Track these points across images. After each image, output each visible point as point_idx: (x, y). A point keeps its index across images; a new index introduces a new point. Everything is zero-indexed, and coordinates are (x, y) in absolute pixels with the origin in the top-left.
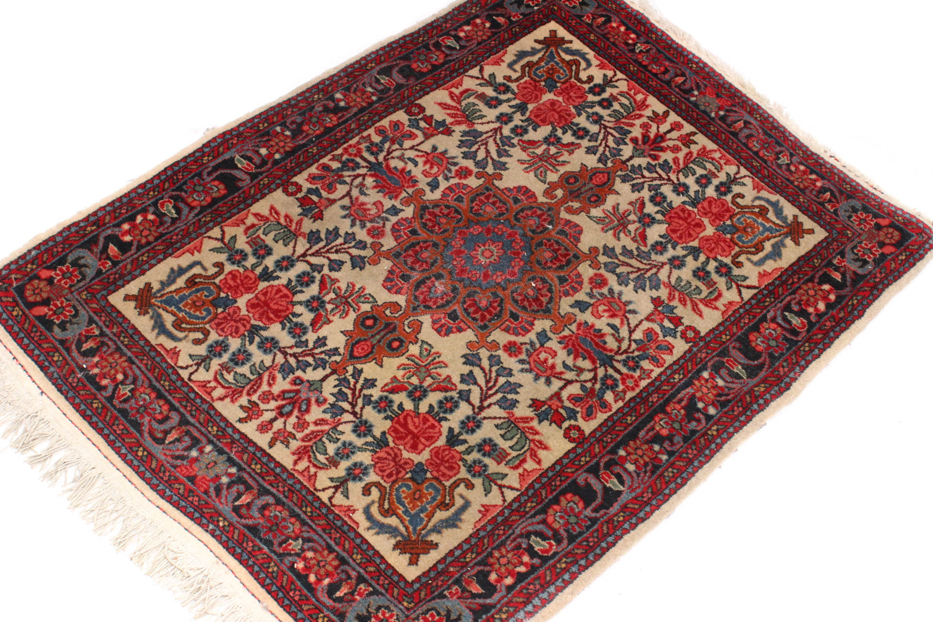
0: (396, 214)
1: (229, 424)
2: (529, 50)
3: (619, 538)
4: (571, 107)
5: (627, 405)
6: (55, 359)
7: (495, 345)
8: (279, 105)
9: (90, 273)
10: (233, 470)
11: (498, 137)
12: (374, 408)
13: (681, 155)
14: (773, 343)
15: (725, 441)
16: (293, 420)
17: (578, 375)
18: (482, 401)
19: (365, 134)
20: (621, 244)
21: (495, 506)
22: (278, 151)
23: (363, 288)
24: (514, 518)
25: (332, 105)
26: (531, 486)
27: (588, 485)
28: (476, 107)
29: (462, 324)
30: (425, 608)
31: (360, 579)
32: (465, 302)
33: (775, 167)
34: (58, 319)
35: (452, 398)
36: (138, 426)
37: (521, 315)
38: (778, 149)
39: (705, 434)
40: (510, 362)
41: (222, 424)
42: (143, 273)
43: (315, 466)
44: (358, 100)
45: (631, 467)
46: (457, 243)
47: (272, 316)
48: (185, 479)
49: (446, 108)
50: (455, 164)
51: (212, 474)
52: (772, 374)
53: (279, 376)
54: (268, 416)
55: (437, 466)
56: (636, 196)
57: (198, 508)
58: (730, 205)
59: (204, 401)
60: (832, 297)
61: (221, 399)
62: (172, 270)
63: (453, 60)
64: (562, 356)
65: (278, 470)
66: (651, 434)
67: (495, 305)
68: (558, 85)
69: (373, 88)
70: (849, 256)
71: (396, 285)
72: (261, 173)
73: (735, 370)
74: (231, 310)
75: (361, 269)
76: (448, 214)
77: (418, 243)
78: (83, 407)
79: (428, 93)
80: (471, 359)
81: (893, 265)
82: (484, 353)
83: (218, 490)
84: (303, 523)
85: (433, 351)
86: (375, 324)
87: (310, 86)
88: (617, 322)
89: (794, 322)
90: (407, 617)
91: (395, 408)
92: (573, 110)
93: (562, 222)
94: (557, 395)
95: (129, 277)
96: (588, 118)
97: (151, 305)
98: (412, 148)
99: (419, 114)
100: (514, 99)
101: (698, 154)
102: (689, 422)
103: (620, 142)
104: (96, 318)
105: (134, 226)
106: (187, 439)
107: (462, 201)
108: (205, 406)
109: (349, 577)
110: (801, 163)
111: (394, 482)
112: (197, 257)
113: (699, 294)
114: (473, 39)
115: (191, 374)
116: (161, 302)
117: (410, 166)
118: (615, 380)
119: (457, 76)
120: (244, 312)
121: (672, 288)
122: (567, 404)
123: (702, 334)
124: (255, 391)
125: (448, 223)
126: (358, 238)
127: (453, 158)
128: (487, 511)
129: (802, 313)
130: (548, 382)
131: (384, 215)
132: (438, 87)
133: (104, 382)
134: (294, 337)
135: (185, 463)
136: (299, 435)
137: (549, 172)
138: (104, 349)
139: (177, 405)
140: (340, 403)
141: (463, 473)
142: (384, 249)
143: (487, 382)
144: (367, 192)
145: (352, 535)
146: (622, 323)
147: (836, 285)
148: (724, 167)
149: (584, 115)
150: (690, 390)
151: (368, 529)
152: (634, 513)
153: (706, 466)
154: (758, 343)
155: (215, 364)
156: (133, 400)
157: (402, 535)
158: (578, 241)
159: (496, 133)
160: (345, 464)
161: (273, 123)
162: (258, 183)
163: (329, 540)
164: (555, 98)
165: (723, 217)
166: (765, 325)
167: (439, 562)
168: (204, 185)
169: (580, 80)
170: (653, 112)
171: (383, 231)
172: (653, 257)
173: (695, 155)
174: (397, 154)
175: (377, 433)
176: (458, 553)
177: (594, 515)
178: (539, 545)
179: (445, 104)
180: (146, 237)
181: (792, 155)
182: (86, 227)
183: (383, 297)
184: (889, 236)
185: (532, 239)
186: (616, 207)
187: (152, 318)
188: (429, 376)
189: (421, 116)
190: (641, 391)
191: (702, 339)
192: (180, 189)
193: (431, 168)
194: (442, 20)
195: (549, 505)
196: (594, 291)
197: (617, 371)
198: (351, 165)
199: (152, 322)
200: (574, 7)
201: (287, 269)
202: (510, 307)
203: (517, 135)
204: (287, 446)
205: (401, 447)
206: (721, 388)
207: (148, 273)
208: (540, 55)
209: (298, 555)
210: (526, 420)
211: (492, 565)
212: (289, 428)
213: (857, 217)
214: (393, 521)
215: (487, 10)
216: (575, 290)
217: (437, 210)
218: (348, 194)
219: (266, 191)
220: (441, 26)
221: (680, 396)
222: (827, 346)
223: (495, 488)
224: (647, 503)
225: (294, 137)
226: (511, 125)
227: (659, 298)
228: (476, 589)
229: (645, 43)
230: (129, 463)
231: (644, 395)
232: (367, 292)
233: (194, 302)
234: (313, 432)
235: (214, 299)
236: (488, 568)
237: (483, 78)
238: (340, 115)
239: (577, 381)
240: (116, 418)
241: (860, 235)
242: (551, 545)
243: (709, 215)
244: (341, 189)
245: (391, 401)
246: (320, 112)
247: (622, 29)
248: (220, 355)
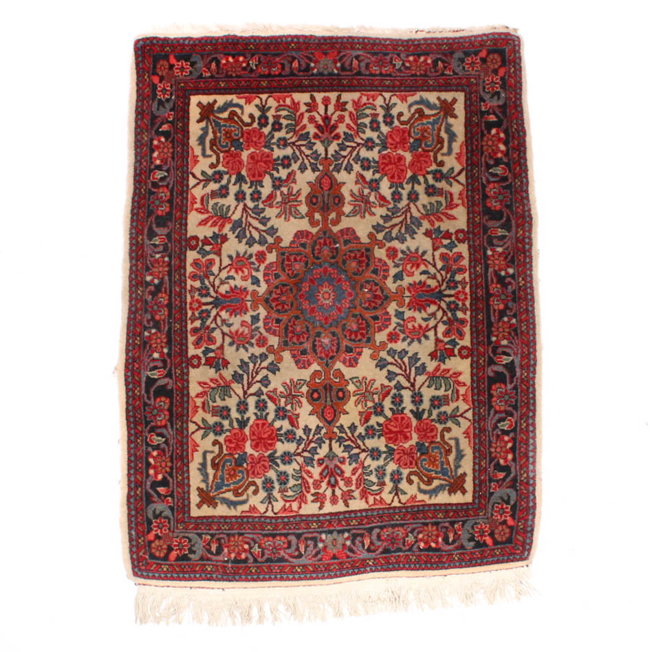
0: (258, 320)
1: (318, 516)
2: (201, 132)
3: (534, 385)
4: (263, 149)
5: (472, 311)
6: (209, 569)
7: (383, 345)
8: (129, 319)
9: (168, 513)
10: (346, 535)
11: (250, 212)
12: (368, 438)
13: (348, 120)
14: (501, 197)
15: (531, 282)
16: (341, 483)
17: (435, 319)
18: (409, 381)
19: (188, 287)
20: (378, 216)
21: (469, 427)
22: (162, 347)
23: (291, 380)
24: (482, 424)
25: (152, 288)
26: (473, 401)
27: (496, 372)
28: (219, 205)
29: (357, 350)
30: (490, 507)
31: (452, 523)
32: (346, 336)
33: (398, 74)
34: (185, 550)
35: (395, 394)
36: (282, 560)
37: (377, 314)
38: (388, 58)
39: (520, 287)
40: (399, 346)
41: (315, 519)
42: (189, 486)
43: (376, 494)
44: (161, 269)
45: (504, 342)
46: (306, 305)
47: (270, 442)
48: (332, 561)
49: (205, 224)
50: (251, 256)
51: (340, 547)
52: (518, 218)
53: (309, 468)
54: (329, 493)
55: (425, 435)
56: (353, 175)
57: (353, 567)
58: (402, 127)
59: (294, 517)
60: (502, 135)
61: (300, 508)
62: (199, 469)
63: (173, 185)
64: (419, 316)
65: (364, 514)
66: (496, 314)
67: (360, 321)
68: (241, 140)
69: (158, 253)
70: (487, 97)
71: (304, 361)
72: (170, 370)
73: (500, 234)
74: (250, 460)
75: (279, 370)
76: (282, 291)
77: (287, 325)
78: (249, 577)
79: (186, 224)
80: (381, 365)
81: (513, 81)
82: (383, 354)
83: (351, 550)
84: (402, 525)
85: (360, 379)
86: (319, 394)
87: (128, 288)
88: (422, 268)
89: (499, 172)
90: (487, 518)
91: (377, 428)
92: (266, 150)
93: (340, 235)
94: (437, 340)
95: (186, 495)
96: (278, 146)
97: (213, 498)
98: (220, 270)
99: (197, 242)
100: (230, 176)
101: (355, 110)
102: (507, 288)
103: (310, 146)
104: (199, 531)
105: (155, 467)
106: (309, 542)
107: (279, 276)
108: (298, 519)
109: (446, 528)
110: (408, 56)
111: (416, 464)
112: (201, 450)
113: (442, 205)
114: (166, 159)
115: (273, 510)
116: (215, 491)
117: (232, 283)
118: (454, 302)
119: (187, 194)
120: (256, 454)
121: (426, 216)
122: (446, 340)
123: (466, 229)
124: (309, 488)
125: (288, 297)
126: (257, 354)
127: (246, 253)
128: (468, 434)
129: (498, 162)
130: (427, 338)
131: (253, 327)
132: (186, 213)
133: (243, 556)
134: (293, 442)
135: (322, 553)
136: (353, 488)
137: (298, 208)
138: (223, 541)
139: (285, 531)
140: (352, 452)
141: (440, 427)
142: (276, 347)
143: (401, 368)
144: (231, 322)
145: (427, 508)
146: (426, 266)
147: (498, 125)
148: (375, 103)
149: (275, 147)
150: (491, 270)
151: (430, 498)
152: (528, 365)
153: (535, 305)
154: (494, 204)
155: (276, 493)
156: (266, 551)
157: (446, 485)
158: (358, 238)
159: (246, 211)
160: (387, 479)
161: (140, 333)
162: (176, 376)
163: (420, 521)
164: (249, 152)
165: (405, 139)
166: (488, 189)
167: (474, 480)
168: (155, 408)
169: (248, 125)
170: (305, 104)
171: (264, 337)
172: (400, 206)
173: (354, 112)
174: (217, 283)
175: (383, 449)
176: (477, 467)
177: (513, 385)
178: (505, 425)
179: (203, 221)
180: (166, 466)
181: (399, 55)
182: (136, 493)
183: (306, 374)
184: (494, 61)
185: (337, 262)
186: (352, 195)
187: (222, 503)
188: (373, 394)
189: (200, 244)
190: (471, 295)
191: (468, 232)
192: (147, 423)
193: (243, 272)
194: (138, 165)
195: (490, 402)
196: (395, 260)
197: (450, 296)
198: (204, 315)
199: (225, 505)
200: (191, 72)
201: (247, 409)
202: (368, 315)
203: (258, 201)
204: (355, 499)
205: (401, 444)
206: (503, 253)
207: (191, 483)
208: (210, 130)
209: (416, 542)
210: (437, 369)
211: (496, 457)
212: (345, 489)
213: (468, 64)
214: (436, 483)
215: (152, 129)
216: (387, 271)
217: (274, 295)
218: (224, 334)
219: (186, 377)
220: (141, 170)
221: (489, 278)
222: (526, 171)
223: (459, 419)
224: (529, 354)
225: (159, 329)
226: (248, 197)
227: (427, 230)
228: (501, 475)
229: (252, 57)
230: (300, 579)
231: (474, 295)
232: (295, 380)
233: (229, 474)
234: (357, 480)
235: (236, 463)
236: (496, 460)
237: (201, 181)
238: (163, 290)
239: (438, 322)
240: (269, 566)
241: (479, 76)
242: (509, 420)
243: (398, 146)
244: (217, 335)
245: (372, 427)
246: (152, 299)
247: (231, 60)
248: (273, 487)
